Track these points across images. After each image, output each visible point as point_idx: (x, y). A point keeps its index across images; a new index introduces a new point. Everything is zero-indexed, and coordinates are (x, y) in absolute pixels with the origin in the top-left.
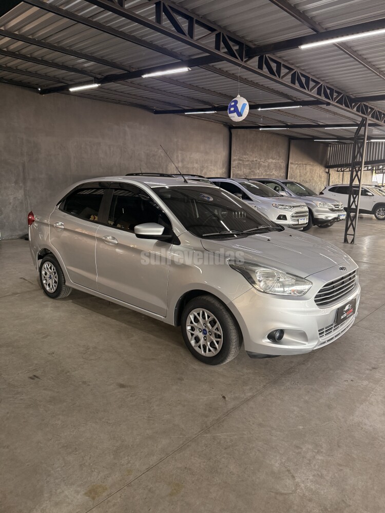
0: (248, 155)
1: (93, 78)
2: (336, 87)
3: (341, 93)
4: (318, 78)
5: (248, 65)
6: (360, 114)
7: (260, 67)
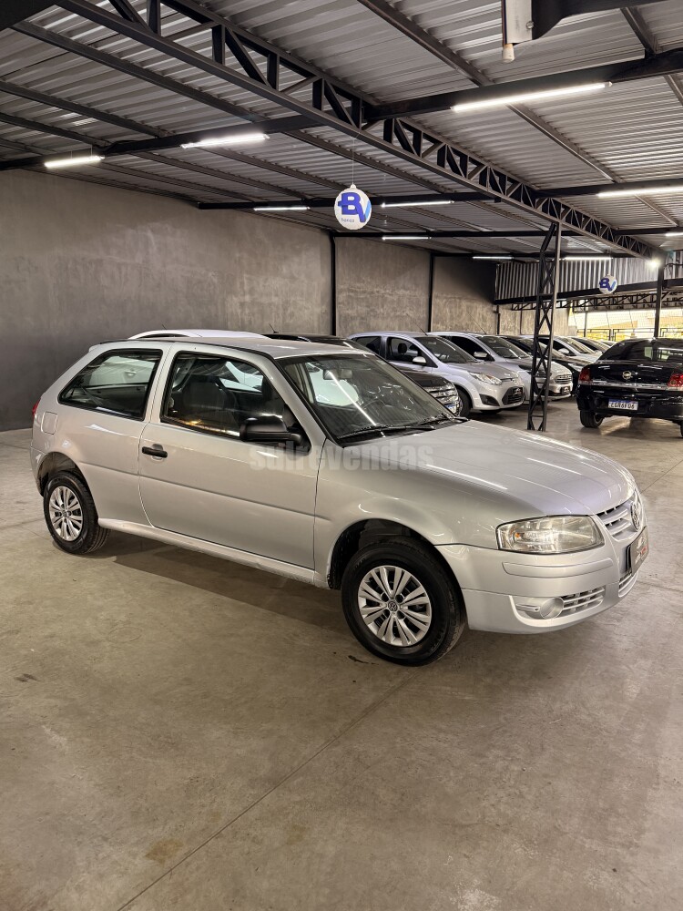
0: (364, 282)
1: (91, 146)
2: (509, 172)
3: (518, 183)
4: (481, 157)
5: (368, 134)
6: (548, 216)
7: (388, 137)
